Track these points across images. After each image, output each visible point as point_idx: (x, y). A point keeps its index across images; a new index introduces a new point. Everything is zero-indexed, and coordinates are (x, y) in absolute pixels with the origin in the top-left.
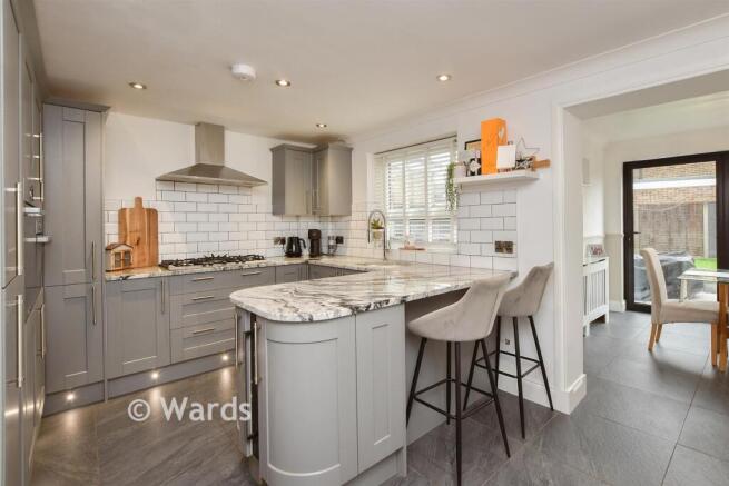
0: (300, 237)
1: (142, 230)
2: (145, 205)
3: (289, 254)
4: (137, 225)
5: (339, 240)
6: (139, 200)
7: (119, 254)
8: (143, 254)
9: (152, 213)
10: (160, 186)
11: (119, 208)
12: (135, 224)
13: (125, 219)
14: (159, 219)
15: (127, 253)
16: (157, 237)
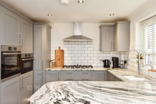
0: (109, 60)
1: (60, 56)
2: (61, 49)
3: (105, 66)
4: (59, 55)
5: (125, 62)
6: (60, 47)
7: (53, 63)
8: (60, 63)
9: (63, 51)
10: (65, 43)
11: (55, 50)
12: (59, 54)
13: (56, 53)
14: (65, 53)
15: (55, 62)
16: (64, 58)
